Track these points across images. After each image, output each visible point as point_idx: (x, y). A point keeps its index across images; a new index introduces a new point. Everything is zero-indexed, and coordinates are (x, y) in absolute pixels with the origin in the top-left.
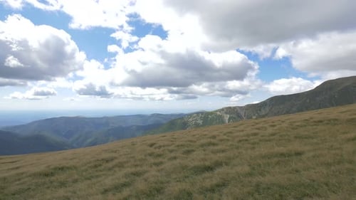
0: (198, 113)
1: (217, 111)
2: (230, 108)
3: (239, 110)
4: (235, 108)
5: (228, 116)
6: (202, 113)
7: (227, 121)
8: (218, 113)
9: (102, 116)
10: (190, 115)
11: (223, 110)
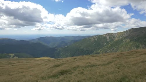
0: (95, 36)
1: (104, 35)
2: (110, 33)
3: (114, 35)
4: (112, 33)
5: (109, 37)
6: (97, 35)
7: (108, 39)
8: (104, 36)
9: (59, 36)
10: (93, 36)
11: (106, 34)
